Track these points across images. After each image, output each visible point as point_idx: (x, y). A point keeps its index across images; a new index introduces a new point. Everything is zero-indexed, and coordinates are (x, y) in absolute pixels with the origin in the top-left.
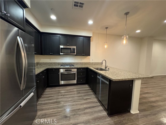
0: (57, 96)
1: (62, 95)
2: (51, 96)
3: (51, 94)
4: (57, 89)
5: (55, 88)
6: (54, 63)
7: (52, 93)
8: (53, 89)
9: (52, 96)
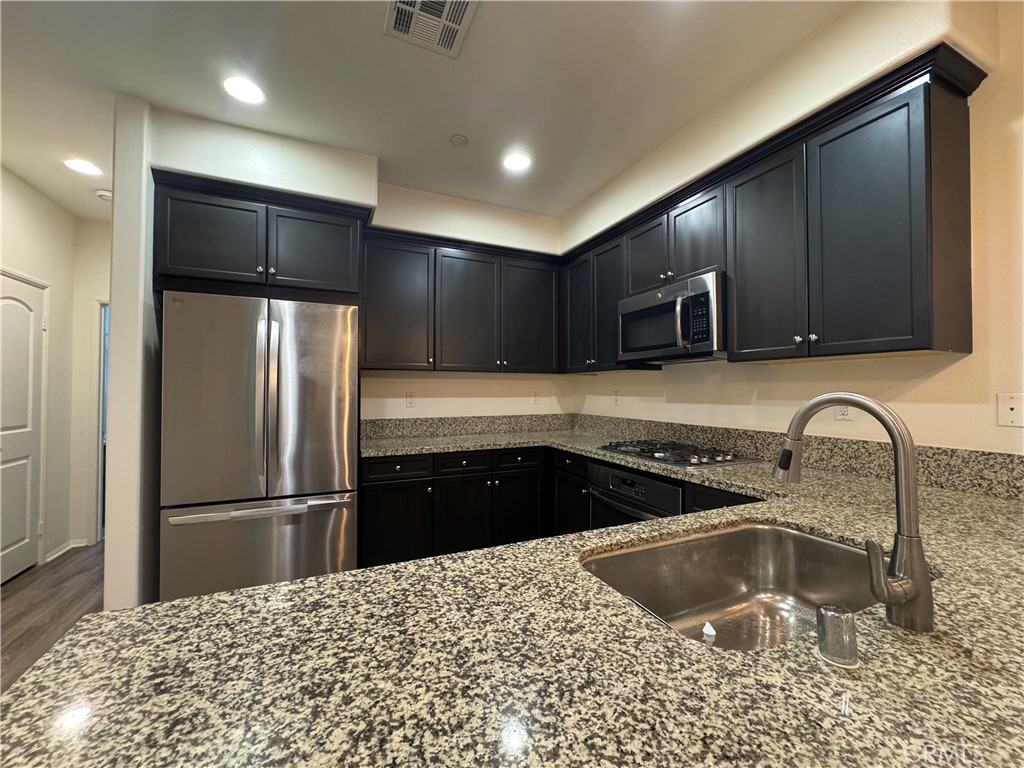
6: (631, 422)
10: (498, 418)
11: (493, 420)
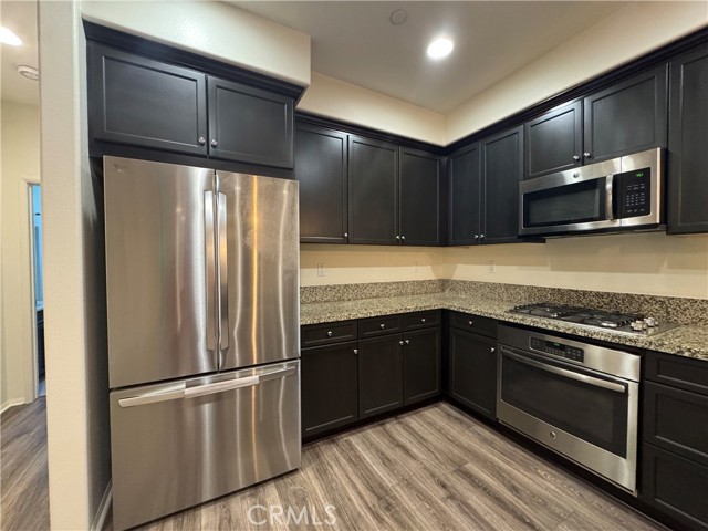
0: (425, 468)
1: (444, 486)
2: (409, 446)
3: (421, 440)
4: (472, 438)
5: (468, 427)
6: (508, 287)
7: (430, 438)
8: (461, 422)
9: (415, 451)
10: (389, 284)
11: (386, 285)
